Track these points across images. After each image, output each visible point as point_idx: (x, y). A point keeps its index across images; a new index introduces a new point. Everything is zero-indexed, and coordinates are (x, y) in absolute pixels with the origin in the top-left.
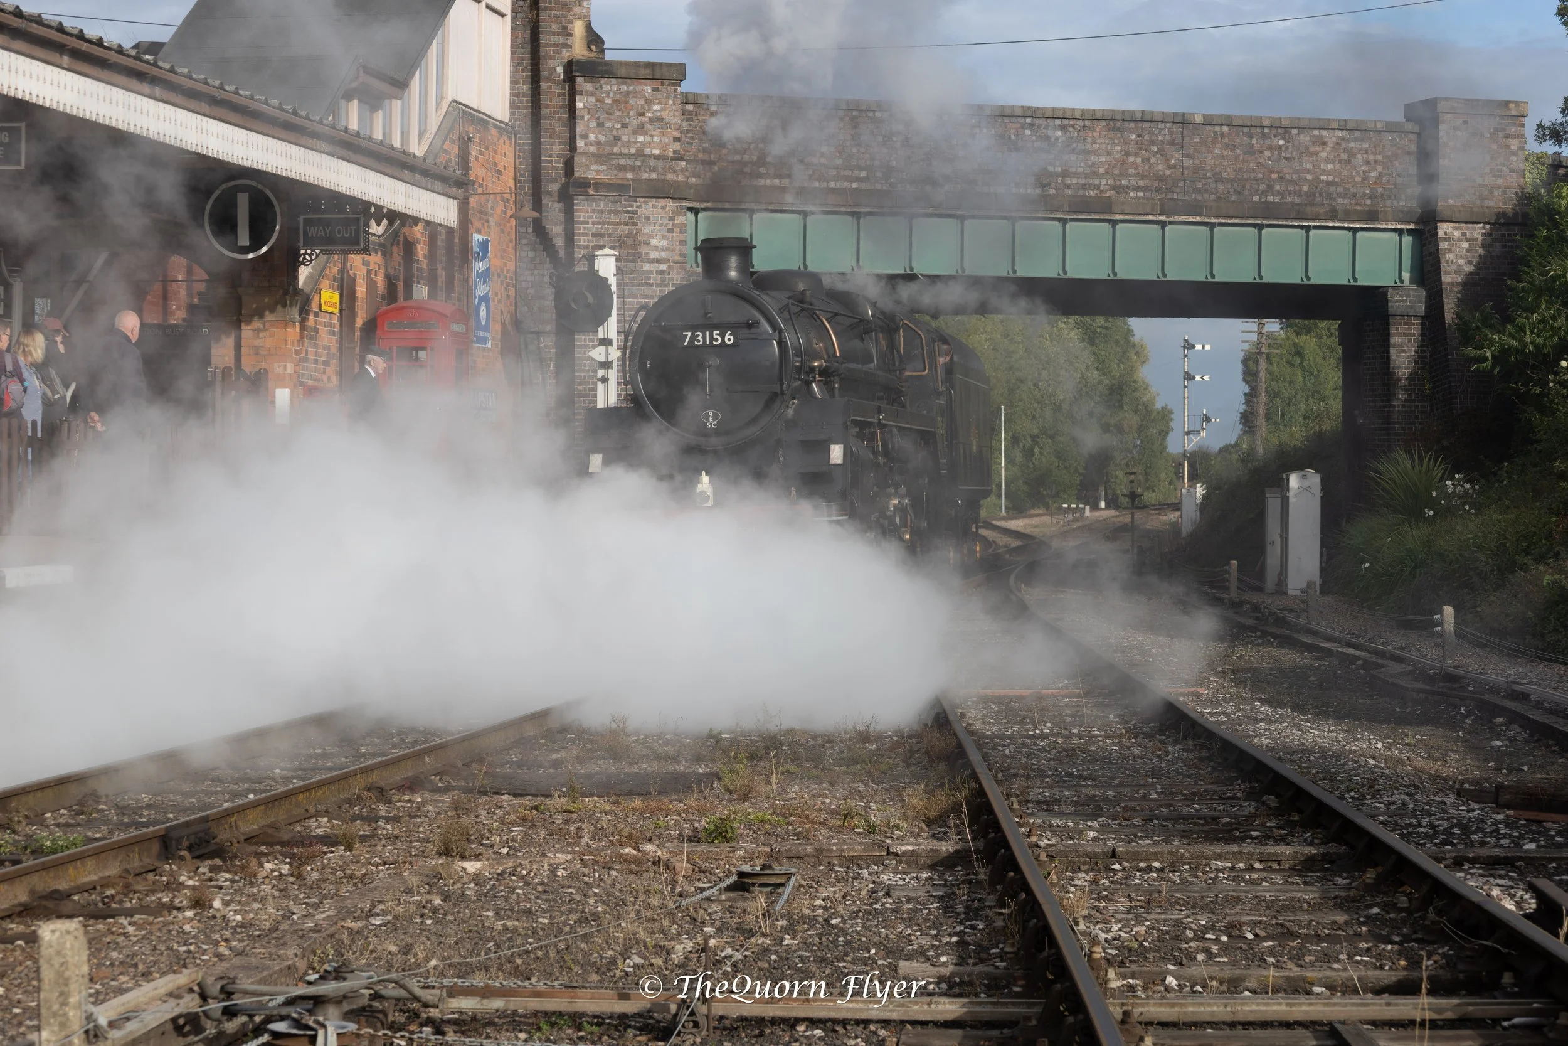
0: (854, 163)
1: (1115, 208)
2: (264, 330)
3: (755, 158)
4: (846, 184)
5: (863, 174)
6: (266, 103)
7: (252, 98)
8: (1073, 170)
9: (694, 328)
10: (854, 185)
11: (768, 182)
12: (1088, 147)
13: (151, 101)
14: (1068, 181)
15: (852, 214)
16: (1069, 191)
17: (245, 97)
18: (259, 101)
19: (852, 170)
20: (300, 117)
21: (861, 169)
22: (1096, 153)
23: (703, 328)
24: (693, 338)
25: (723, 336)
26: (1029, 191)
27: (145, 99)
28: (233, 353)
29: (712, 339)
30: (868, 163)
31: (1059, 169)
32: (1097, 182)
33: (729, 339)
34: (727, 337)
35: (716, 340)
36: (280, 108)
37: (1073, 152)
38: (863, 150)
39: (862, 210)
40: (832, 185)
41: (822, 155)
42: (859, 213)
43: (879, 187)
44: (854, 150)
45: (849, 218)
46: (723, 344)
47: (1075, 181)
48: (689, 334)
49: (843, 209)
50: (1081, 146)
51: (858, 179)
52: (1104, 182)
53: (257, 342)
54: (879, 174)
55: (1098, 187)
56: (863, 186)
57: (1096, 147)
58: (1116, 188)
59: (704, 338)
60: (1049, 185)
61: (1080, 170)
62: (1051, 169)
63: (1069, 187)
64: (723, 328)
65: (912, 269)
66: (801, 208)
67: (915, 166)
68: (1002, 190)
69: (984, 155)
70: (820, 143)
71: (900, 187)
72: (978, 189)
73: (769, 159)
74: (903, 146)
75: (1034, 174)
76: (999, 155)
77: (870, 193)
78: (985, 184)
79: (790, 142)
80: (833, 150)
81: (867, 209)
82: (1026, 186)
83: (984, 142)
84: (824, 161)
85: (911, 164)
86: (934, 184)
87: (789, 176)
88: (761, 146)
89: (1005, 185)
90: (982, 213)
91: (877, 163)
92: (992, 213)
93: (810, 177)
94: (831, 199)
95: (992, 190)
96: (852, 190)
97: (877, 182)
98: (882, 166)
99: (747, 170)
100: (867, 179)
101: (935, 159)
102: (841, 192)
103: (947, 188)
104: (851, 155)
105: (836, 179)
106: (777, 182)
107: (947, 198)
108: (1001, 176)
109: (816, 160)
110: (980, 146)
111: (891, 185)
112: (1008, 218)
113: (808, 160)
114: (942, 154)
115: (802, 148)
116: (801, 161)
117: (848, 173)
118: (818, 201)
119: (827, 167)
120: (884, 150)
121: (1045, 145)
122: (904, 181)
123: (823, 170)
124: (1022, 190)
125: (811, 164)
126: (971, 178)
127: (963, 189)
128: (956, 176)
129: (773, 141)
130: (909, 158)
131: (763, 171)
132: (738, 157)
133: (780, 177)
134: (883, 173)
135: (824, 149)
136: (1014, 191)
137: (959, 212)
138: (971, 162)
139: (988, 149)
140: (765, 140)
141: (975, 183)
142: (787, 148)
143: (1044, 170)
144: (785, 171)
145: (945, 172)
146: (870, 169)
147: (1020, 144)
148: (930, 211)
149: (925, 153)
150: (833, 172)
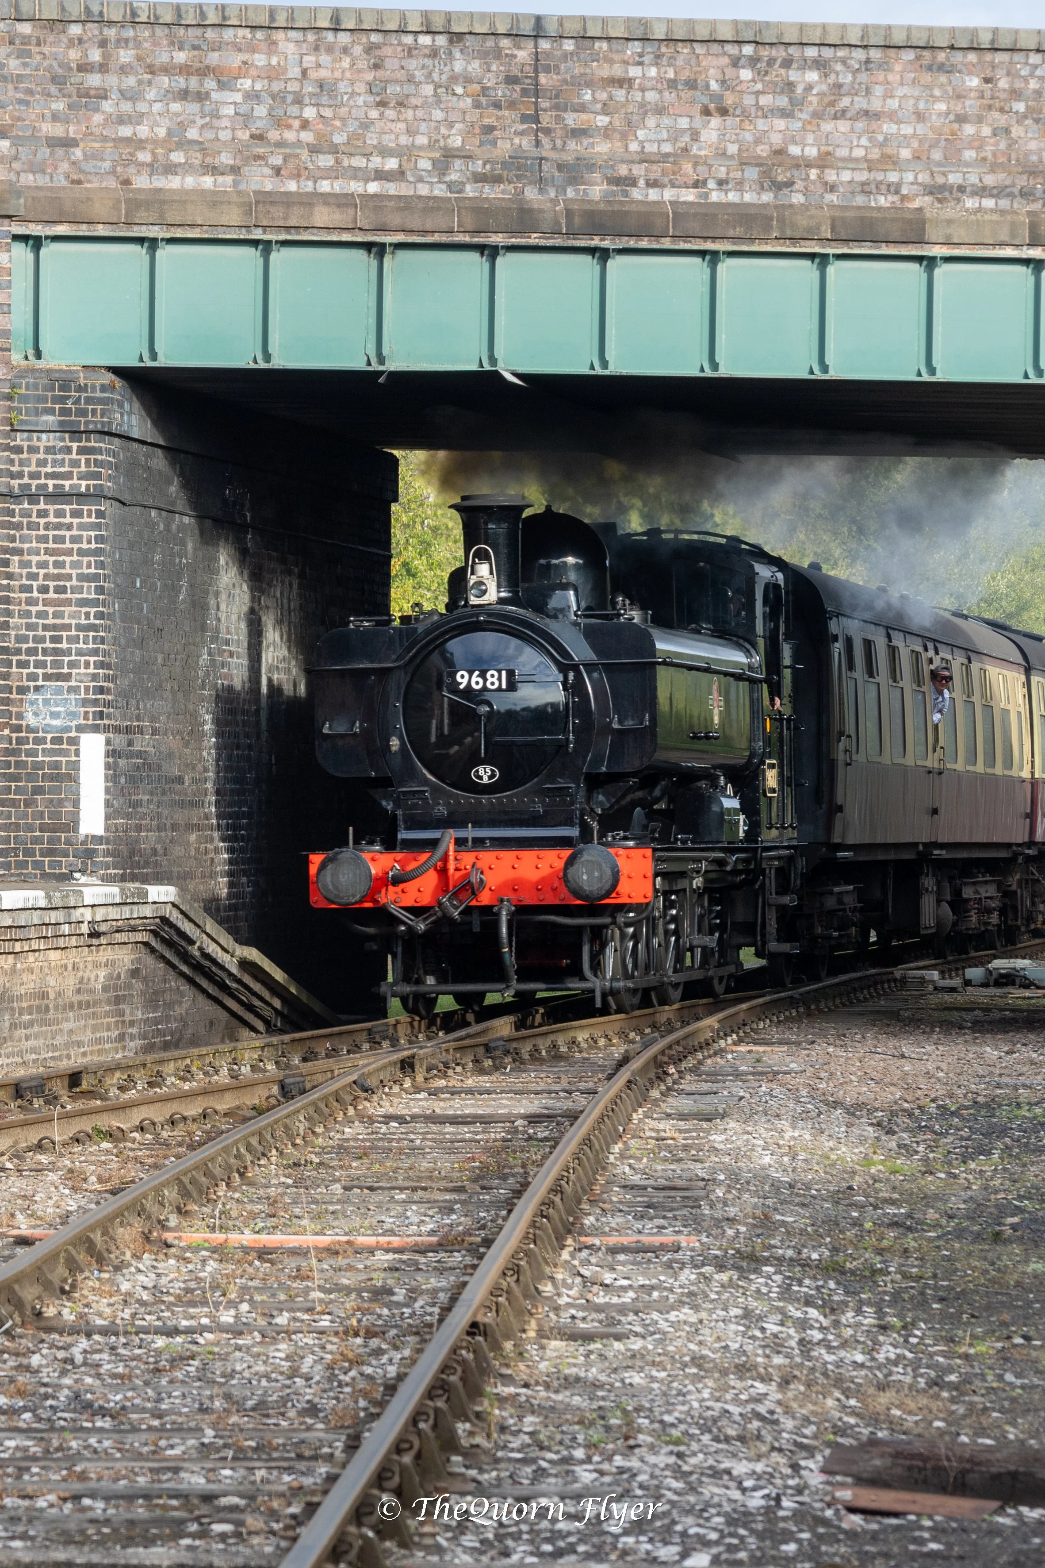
0: (372, 139)
1: (932, 233)
3: (162, 132)
4: (355, 187)
5: (392, 164)
8: (842, 152)
10: (373, 188)
11: (190, 182)
12: (876, 105)
14: (831, 176)
15: (368, 246)
16: (832, 198)
19: (367, 155)
21: (384, 152)
22: (892, 116)
26: (748, 197)
30: (404, 140)
31: (812, 152)
32: (893, 177)
37: (842, 115)
38: (390, 113)
39: (388, 239)
40: (325, 186)
41: (305, 125)
42: (382, 247)
43: (423, 190)
44: (374, 114)
45: (360, 255)
47: (846, 176)
49: (346, 237)
50: (860, 103)
51: (380, 175)
52: (909, 177)
54: (425, 164)
55: (895, 189)
56: (392, 189)
57: (893, 104)
58: (937, 191)
60: (790, 184)
61: (859, 153)
62: (794, 150)
63: (832, 188)
65: (493, 360)
66: (257, 234)
67: (504, 148)
68: (689, 196)
69: (651, 122)
70: (298, 101)
71: (470, 191)
72: (636, 194)
73: (192, 134)
74: (477, 105)
75: (759, 163)
76: (684, 123)
77: (406, 203)
78: (652, 184)
79: (238, 97)
80: (327, 113)
81: (400, 238)
82: (740, 185)
83: (651, 96)
84: (307, 137)
85: (494, 143)
86: (541, 183)
87: (235, 170)
88: (176, 107)
89: (696, 185)
90: (644, 244)
91: (421, 140)
92: (666, 243)
93: (278, 171)
94: (322, 216)
95: (668, 194)
96: (366, 197)
97: (421, 180)
98: (430, 146)
99: (144, 157)
100: (399, 175)
101: (548, 131)
102: (344, 201)
103: (570, 193)
104: (366, 125)
105: (332, 174)
106: (208, 182)
107: (569, 213)
108: (687, 168)
109: (290, 136)
110: (643, 105)
111: (450, 186)
112: (702, 253)
113: (273, 135)
114: (559, 119)
115: (261, 111)
116: (259, 137)
117: (358, 162)
118: (293, 222)
119: (314, 150)
120: (438, 115)
121: (783, 101)
122: (480, 178)
123: (305, 154)
124: (733, 197)
125: (280, 144)
126: (623, 170)
127: (606, 194)
128: (591, 167)
129: (202, 97)
130: (490, 129)
131: (178, 157)
132: (125, 131)
133: (215, 170)
134: (434, 162)
135: (309, 113)
136: (715, 197)
137: (596, 242)
138: (624, 137)
139: (660, 110)
140: (184, 95)
141: (633, 182)
142: (230, 111)
143: (780, 152)
144: (226, 159)
145: (569, 158)
146: (406, 153)
147: (729, 99)
148: (534, 239)
149: (524, 119)
150: (326, 161)
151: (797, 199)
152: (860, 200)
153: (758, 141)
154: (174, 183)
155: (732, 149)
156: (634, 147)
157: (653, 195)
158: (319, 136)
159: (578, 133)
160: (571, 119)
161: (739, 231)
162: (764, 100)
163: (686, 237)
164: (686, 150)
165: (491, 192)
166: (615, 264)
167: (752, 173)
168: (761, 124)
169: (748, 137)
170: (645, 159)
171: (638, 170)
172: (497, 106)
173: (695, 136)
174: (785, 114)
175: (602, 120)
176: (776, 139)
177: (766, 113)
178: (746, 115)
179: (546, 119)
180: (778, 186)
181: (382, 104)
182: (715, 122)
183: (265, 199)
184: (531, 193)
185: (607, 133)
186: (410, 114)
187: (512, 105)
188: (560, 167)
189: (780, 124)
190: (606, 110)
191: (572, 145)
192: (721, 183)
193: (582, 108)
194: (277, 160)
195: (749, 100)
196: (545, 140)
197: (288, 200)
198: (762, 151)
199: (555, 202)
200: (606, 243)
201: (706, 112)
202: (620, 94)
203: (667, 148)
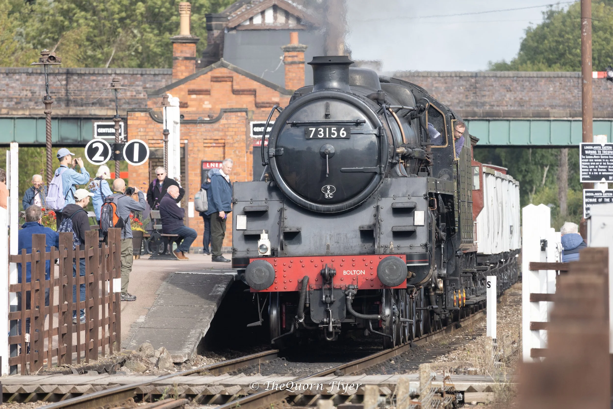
8: (533, 99)
9: (317, 125)
16: (531, 108)
23: (324, 125)
24: (317, 132)
25: (338, 131)
26: (516, 108)
29: (330, 133)
31: (527, 99)
32: (543, 104)
33: (343, 133)
35: (334, 134)
37: (533, 91)
46: (338, 136)
47: (534, 104)
48: (314, 129)
52: (546, 103)
55: (543, 106)
59: (325, 132)
60: (523, 105)
62: (524, 98)
63: (532, 106)
67: (469, 100)
68: (505, 108)
69: (497, 93)
74: (465, 91)
75: (517, 101)
76: (503, 93)
78: (498, 106)
82: (514, 106)
85: (468, 98)
86: (477, 106)
89: (506, 106)
90: (497, 118)
92: (501, 118)
95: (501, 108)
101: (478, 96)
103: (483, 109)
107: (483, 113)
108: (504, 102)
110: (496, 90)
111: (460, 108)
112: (507, 120)
114: (480, 93)
122: (466, 106)
124: (513, 109)
126: (492, 103)
127: (489, 108)
128: (486, 103)
130: (467, 96)
136: (510, 108)
137: (488, 118)
138: (492, 97)
139: (499, 91)
141: (493, 106)
143: (521, 99)
145: (482, 101)
148: (476, 118)
149: (474, 93)
151: (525, 109)
152: (537, 108)
153: (517, 97)
155: (512, 99)
156: (494, 98)
157: (498, 108)
159: (484, 96)
160: (482, 93)
161: (515, 116)
162: (518, 88)
163: (505, 117)
164: (504, 99)
165: (469, 109)
166: (491, 123)
167: (516, 104)
168: (518, 93)
169: (515, 96)
170: (496, 101)
171: (495, 103)
172: (468, 91)
173: (505, 96)
174: (522, 91)
175: (488, 93)
176: (520, 96)
177: (519, 91)
178: (515, 92)
179: (478, 93)
180: (521, 106)
182: (509, 93)
184: (476, 109)
185: (489, 96)
187: (471, 91)
188: (481, 103)
189: (521, 93)
190: (489, 91)
191: (483, 98)
192: (511, 106)
193: (484, 91)
195: (515, 88)
196: (478, 98)
198: (518, 99)
199: (480, 110)
200: (490, 118)
201: (507, 91)
202: (491, 88)
203: (500, 99)
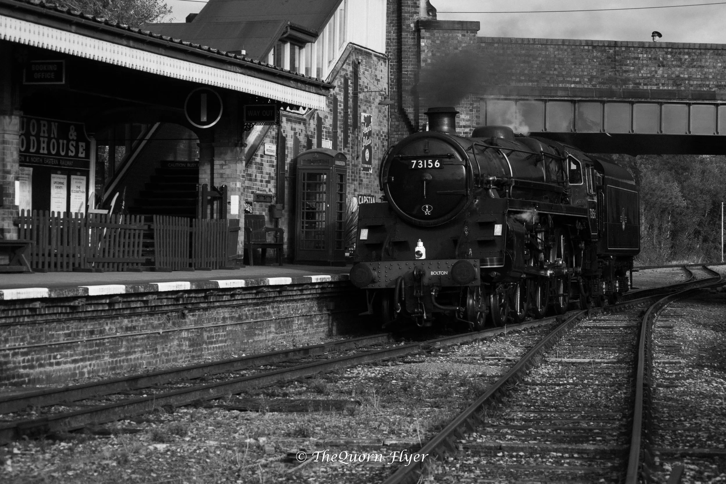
0: (573, 73)
1: (718, 97)
2: (225, 165)
3: (518, 71)
4: (568, 85)
5: (578, 80)
6: (200, 48)
7: (191, 45)
8: (694, 76)
9: (417, 158)
10: (573, 86)
12: (703, 64)
13: (128, 49)
14: (691, 83)
15: (572, 101)
16: (692, 88)
17: (187, 45)
18: (196, 47)
19: (571, 77)
20: (223, 55)
21: (576, 77)
22: (707, 67)
23: (423, 158)
24: (417, 164)
25: (433, 162)
26: (670, 88)
27: (124, 48)
28: (209, 177)
29: (428, 164)
30: (580, 73)
31: (686, 76)
32: (707, 83)
33: (437, 164)
34: (436, 163)
35: (430, 165)
36: (209, 50)
37: (694, 67)
38: (577, 66)
39: (577, 99)
40: (560, 85)
41: (555, 69)
42: (575, 101)
43: (586, 86)
44: (573, 67)
45: (569, 103)
46: (434, 167)
47: (695, 82)
48: (415, 161)
49: (566, 98)
50: (699, 64)
51: (575, 82)
52: (712, 83)
53: (221, 171)
54: (586, 80)
55: (708, 86)
56: (578, 86)
57: (707, 64)
58: (719, 86)
59: (423, 164)
60: (681, 85)
61: (698, 76)
62: (682, 76)
63: (692, 86)
64: (434, 158)
65: (604, 130)
66: (543, 98)
67: (607, 75)
68: (655, 88)
69: (645, 69)
70: (554, 63)
71: (598, 87)
72: (641, 87)
73: (526, 72)
74: (600, 64)
75: (672, 79)
76: (653, 69)
77: (581, 90)
78: (645, 84)
79: (538, 62)
80: (561, 66)
81: (580, 99)
82: (668, 85)
83: (645, 62)
84: (556, 73)
85: (604, 74)
86: (616, 85)
87: (537, 81)
88: (522, 65)
89: (656, 85)
90: (643, 100)
91: (585, 73)
92: (649, 100)
93: (548, 81)
94: (560, 93)
95: (649, 87)
96: (571, 88)
97: (585, 84)
98: (588, 75)
99: (514, 78)
100: (579, 83)
101: (618, 71)
102: (565, 89)
103: (624, 87)
104: (571, 70)
105: (562, 82)
106: (530, 84)
107: (624, 92)
108: (654, 80)
109: (551, 72)
110: (643, 64)
111: (593, 85)
112: (658, 103)
113: (547, 72)
114: (621, 68)
115: (544, 66)
116: (543, 73)
117: (569, 79)
118: (552, 94)
119: (557, 76)
120: (590, 67)
121: (679, 63)
122: (600, 83)
123: (555, 77)
124: (665, 88)
125: (549, 74)
126: (638, 81)
127: (633, 87)
128: (629, 80)
129: (529, 62)
130: (603, 71)
131: (523, 78)
132: (509, 71)
133: (532, 81)
134: (589, 79)
135: (556, 66)
136: (661, 88)
137: (630, 100)
138: (638, 73)
139: (647, 66)
140: (524, 62)
141: (640, 84)
142: (536, 66)
143: (678, 76)
144: (535, 78)
145: (623, 78)
146: (581, 77)
147: (665, 63)
148: (615, 99)
149: (612, 68)
150: (561, 79)
151: (683, 88)
152: (699, 89)
153: (672, 74)
154: (522, 84)
155: (666, 76)
156: (640, 75)
157: (645, 87)
158: (559, 72)
159: (626, 72)
160: (624, 68)
161: (667, 97)
162: (674, 63)
163: (654, 99)
164: (654, 76)
165: (604, 87)
166: (635, 106)
167: (671, 82)
168: (673, 69)
169: (670, 72)
170: (643, 78)
171: (641, 81)
172: (605, 64)
173: (656, 72)
174: (679, 66)
175: (632, 68)
176: (677, 73)
177: (675, 66)
178: (669, 67)
179: (618, 68)
180: (677, 85)
181: (575, 64)
182: (661, 69)
183: (545, 89)
184: (614, 87)
185: (633, 71)
186: (582, 67)
187: (609, 64)
188: (621, 80)
189: (678, 69)
190: (633, 65)
191: (624, 75)
192: (663, 84)
193: (627, 65)
194: (548, 79)
195: (670, 63)
196: (617, 73)
197: (551, 89)
198: (673, 76)
199: (620, 89)
200: (633, 100)
201: (659, 66)
202: (637, 61)
203: (649, 75)
